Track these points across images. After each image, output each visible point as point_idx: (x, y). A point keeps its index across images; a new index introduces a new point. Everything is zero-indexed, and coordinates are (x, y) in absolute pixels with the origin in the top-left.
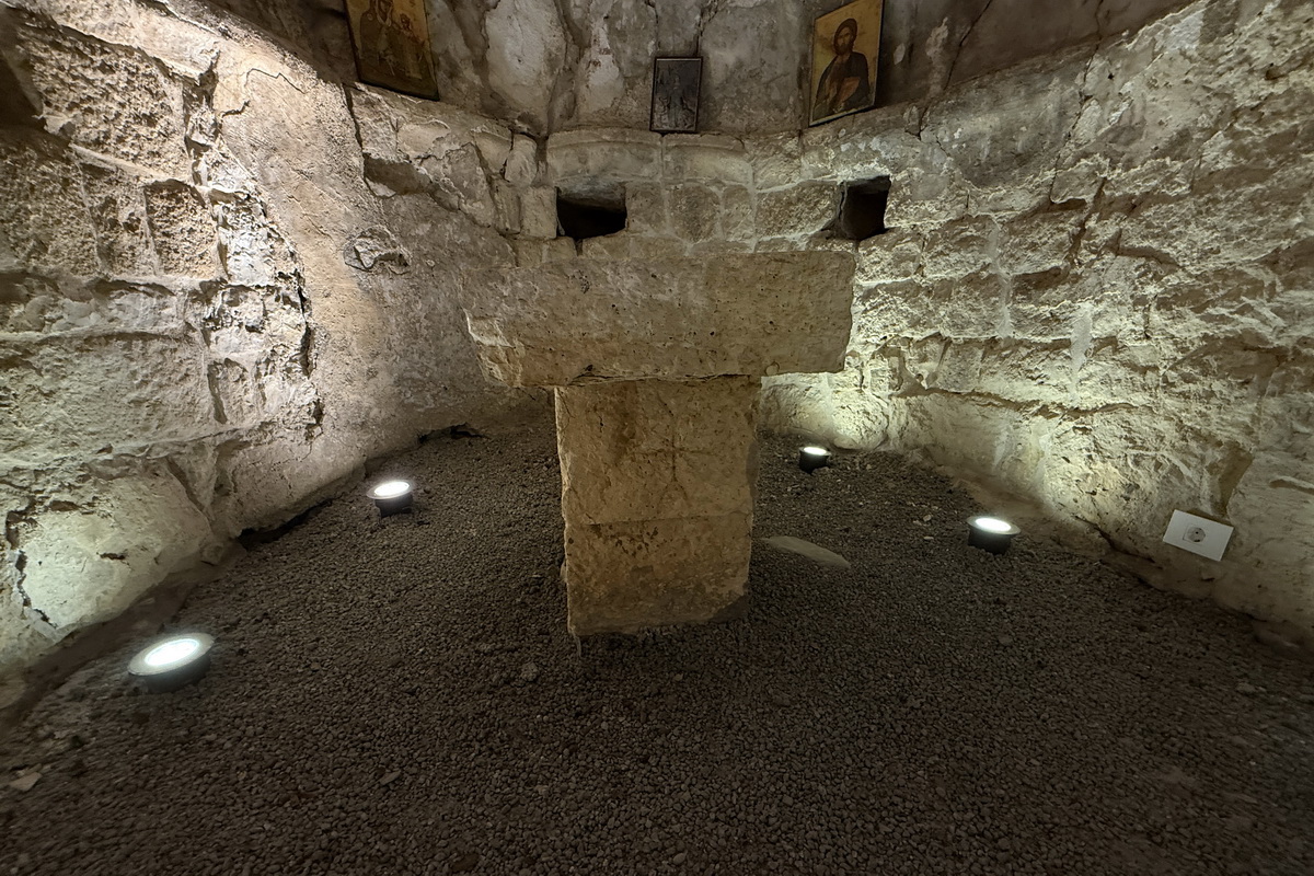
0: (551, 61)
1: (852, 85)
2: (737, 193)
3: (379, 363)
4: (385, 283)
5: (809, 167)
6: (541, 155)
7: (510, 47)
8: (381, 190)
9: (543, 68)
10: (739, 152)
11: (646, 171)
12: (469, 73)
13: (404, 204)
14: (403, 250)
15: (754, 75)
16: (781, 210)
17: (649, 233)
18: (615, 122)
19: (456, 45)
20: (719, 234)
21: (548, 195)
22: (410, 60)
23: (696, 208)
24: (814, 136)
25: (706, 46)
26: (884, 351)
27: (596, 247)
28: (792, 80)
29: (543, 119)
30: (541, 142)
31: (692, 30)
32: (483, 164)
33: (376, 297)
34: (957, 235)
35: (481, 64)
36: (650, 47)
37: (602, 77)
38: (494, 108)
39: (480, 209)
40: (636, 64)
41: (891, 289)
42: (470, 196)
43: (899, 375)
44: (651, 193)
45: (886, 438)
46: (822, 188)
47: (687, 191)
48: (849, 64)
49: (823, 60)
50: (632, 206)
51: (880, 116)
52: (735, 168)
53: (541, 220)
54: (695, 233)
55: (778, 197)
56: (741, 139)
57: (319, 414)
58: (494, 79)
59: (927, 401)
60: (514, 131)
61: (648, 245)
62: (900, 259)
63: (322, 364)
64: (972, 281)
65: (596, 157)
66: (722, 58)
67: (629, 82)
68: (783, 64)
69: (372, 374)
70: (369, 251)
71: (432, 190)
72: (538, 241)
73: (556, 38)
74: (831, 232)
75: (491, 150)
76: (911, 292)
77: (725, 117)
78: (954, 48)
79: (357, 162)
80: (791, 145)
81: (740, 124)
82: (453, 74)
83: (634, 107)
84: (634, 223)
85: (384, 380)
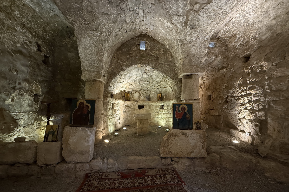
0: (138, 96)
1: (160, 99)
2: (153, 105)
3: (124, 119)
4: (125, 113)
5: (158, 104)
6: (137, 103)
7: (135, 96)
8: (125, 107)
9: (138, 97)
10: (153, 103)
11: (146, 104)
12: (132, 98)
13: (127, 108)
14: (126, 111)
15: (154, 97)
16: (156, 107)
17: (146, 108)
18: (143, 100)
19: (131, 97)
20: (152, 108)
21: (137, 106)
22: (128, 98)
23: (150, 106)
24: (158, 102)
25: (150, 95)
26: (165, 118)
27: (141, 109)
28: (157, 98)
29: (137, 100)
30: (137, 102)
31: (149, 94)
32: (133, 104)
33: (124, 114)
34: (167, 110)
35: (133, 97)
36: (146, 95)
37: (142, 97)
38: (134, 100)
39: (132, 107)
40: (145, 96)
41: (164, 113)
42: (131, 106)
43: (166, 120)
44: (146, 105)
45: (166, 126)
46: (159, 105)
47: (149, 105)
48: (160, 98)
49: (158, 97)
50: (144, 106)
51: (162, 101)
52: (153, 104)
53: (137, 107)
54: (150, 108)
55: (156, 106)
56: (153, 102)
57: (120, 123)
58: (134, 98)
59: (168, 122)
60: (135, 101)
61: (146, 109)
62: (165, 111)
63: (120, 119)
64: (168, 113)
65: (141, 103)
66: (151, 96)
67: (144, 98)
68: (156, 97)
69: (123, 120)
70: (124, 111)
71: (129, 106)
72: (136, 109)
73: (139, 95)
74: (161, 108)
75: (133, 103)
76: (166, 113)
77: (152, 100)
78: (166, 98)
79: (124, 105)
80: (157, 102)
81: (153, 100)
82: (131, 98)
83: (145, 99)
84: (145, 107)
85: (124, 120)
